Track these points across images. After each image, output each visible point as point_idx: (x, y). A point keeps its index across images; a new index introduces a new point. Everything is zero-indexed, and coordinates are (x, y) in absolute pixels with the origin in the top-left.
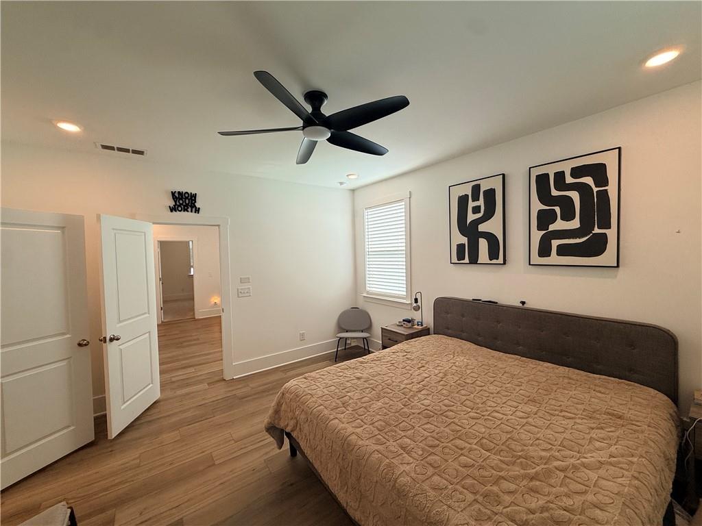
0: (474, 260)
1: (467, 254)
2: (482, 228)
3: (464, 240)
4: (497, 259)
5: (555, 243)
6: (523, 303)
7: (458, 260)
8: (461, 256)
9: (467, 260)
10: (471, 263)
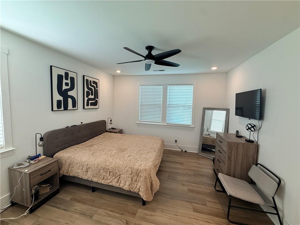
0: (66, 108)
1: (63, 105)
2: (70, 93)
3: (61, 98)
4: (75, 107)
5: (90, 102)
6: (82, 123)
7: (58, 109)
8: (59, 106)
9: (62, 108)
10: (64, 110)
